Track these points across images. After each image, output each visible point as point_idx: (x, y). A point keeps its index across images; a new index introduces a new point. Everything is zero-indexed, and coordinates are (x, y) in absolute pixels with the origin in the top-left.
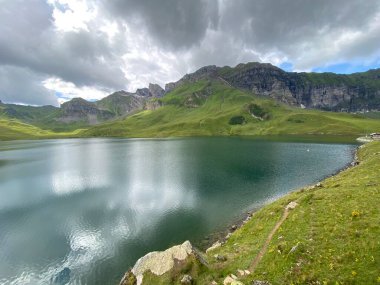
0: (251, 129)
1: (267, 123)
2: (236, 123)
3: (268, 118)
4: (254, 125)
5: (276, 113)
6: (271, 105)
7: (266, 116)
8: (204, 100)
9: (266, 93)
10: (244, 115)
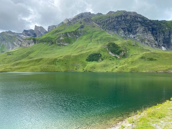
0: (105, 66)
1: (123, 61)
2: (93, 60)
3: (124, 56)
4: (109, 62)
5: (133, 51)
6: (130, 44)
7: (122, 53)
8: (75, 39)
9: (132, 36)
10: (102, 53)
